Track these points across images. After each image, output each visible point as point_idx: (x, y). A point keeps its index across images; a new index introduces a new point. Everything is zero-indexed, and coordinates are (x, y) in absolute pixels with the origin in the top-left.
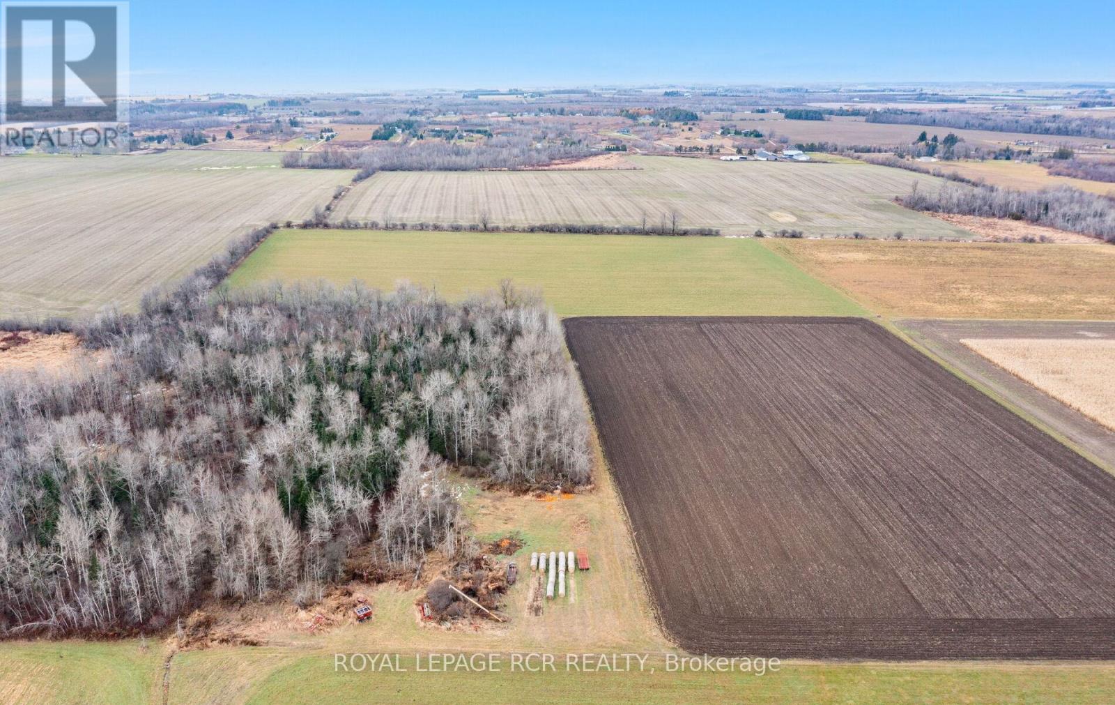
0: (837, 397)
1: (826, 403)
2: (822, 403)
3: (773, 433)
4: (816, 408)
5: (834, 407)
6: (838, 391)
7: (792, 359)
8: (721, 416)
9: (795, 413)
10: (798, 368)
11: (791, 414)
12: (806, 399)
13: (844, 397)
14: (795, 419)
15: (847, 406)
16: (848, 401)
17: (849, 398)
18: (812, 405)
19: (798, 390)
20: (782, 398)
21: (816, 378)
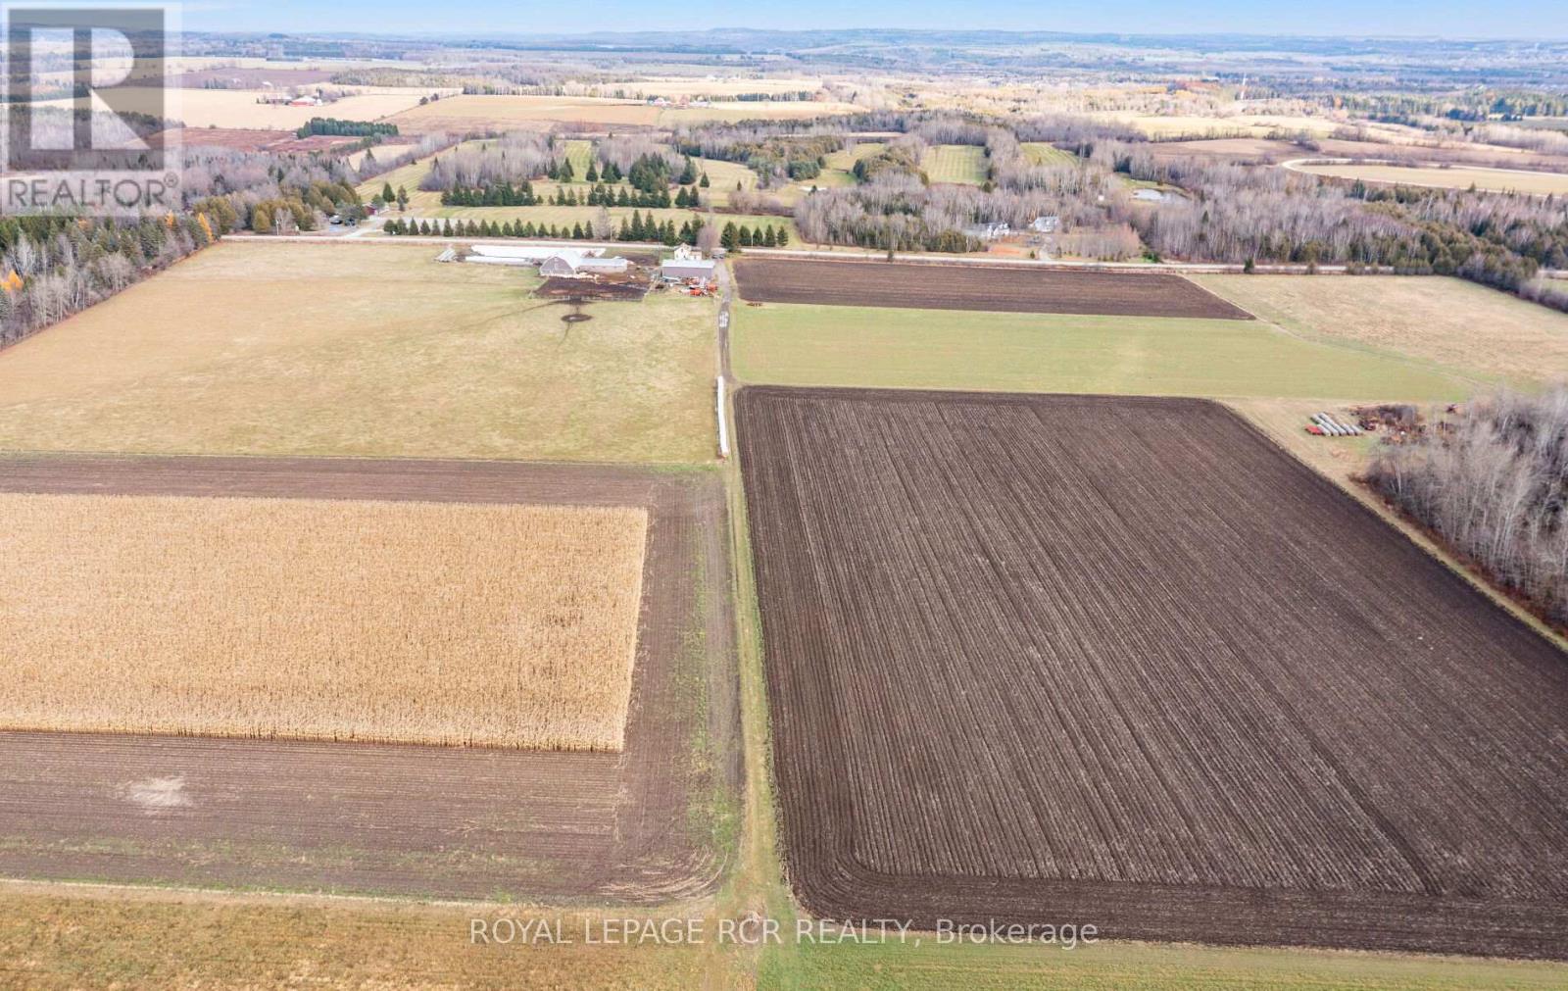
0: (1035, 587)
1: (1057, 576)
2: (1065, 576)
3: (1152, 531)
4: (1079, 567)
5: (1046, 568)
6: (1029, 600)
7: (1109, 693)
8: (1236, 557)
9: (1115, 560)
10: (1099, 661)
11: (1120, 557)
12: (1093, 586)
13: (1022, 586)
14: (1115, 550)
15: (1025, 569)
16: (1017, 576)
17: (1014, 584)
18: (1084, 573)
19: (1103, 601)
20: (1135, 587)
21: (1063, 632)
